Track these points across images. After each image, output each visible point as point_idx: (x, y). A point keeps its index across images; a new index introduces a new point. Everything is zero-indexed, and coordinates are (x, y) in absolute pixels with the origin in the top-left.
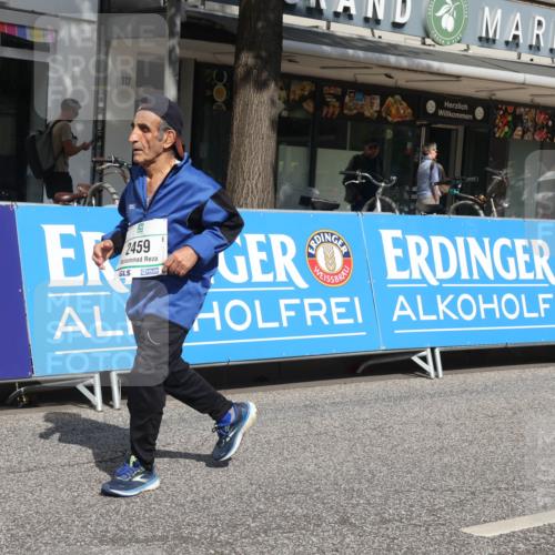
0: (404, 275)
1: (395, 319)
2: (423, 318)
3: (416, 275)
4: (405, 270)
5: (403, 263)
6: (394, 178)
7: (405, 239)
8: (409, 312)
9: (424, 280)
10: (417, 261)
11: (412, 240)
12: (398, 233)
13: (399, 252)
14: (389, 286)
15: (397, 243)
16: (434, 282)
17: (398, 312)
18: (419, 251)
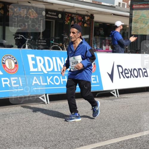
0: (36, 70)
1: (33, 85)
2: (42, 84)
3: (40, 70)
4: (36, 68)
5: (35, 66)
6: (32, 37)
7: (35, 58)
8: (38, 82)
9: (42, 71)
10: (40, 65)
11: (38, 58)
12: (33, 56)
13: (34, 62)
14: (31, 73)
15: (33, 59)
16: (46, 72)
17: (34, 82)
18: (40, 62)
